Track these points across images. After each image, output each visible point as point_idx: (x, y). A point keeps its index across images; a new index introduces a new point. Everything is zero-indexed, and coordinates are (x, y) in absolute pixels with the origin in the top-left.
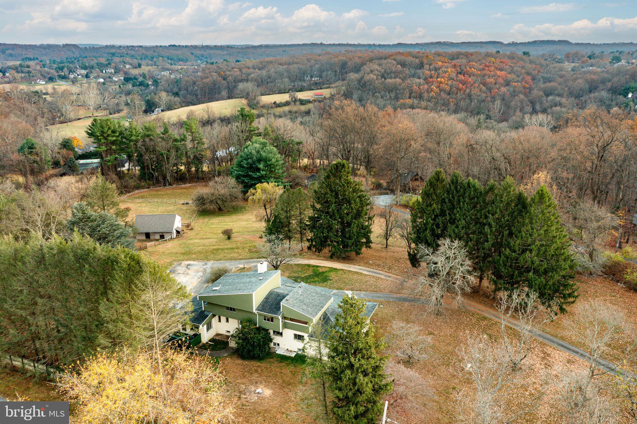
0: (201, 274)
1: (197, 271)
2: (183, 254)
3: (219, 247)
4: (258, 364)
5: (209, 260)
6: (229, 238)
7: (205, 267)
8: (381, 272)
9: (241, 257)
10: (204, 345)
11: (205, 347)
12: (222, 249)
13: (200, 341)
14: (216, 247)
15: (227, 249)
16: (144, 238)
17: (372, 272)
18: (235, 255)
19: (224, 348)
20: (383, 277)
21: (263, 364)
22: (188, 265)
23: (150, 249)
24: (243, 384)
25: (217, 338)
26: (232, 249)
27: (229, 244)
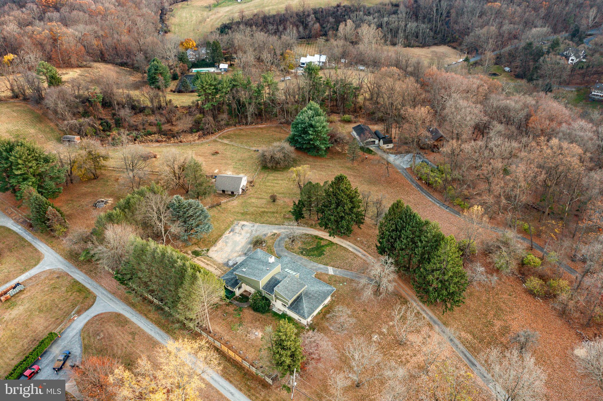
0: (248, 235)
1: (247, 233)
2: (242, 214)
3: (266, 210)
4: (261, 315)
5: (256, 222)
6: (274, 201)
7: (252, 228)
8: (361, 250)
9: (276, 222)
10: (237, 297)
11: (236, 299)
12: (267, 212)
13: (235, 295)
14: (263, 210)
15: (270, 212)
16: (221, 192)
17: (355, 249)
18: (273, 219)
19: (246, 301)
20: (360, 255)
21: (264, 316)
22: (243, 225)
23: (223, 206)
24: (250, 327)
25: (244, 294)
26: (273, 213)
27: (272, 208)
